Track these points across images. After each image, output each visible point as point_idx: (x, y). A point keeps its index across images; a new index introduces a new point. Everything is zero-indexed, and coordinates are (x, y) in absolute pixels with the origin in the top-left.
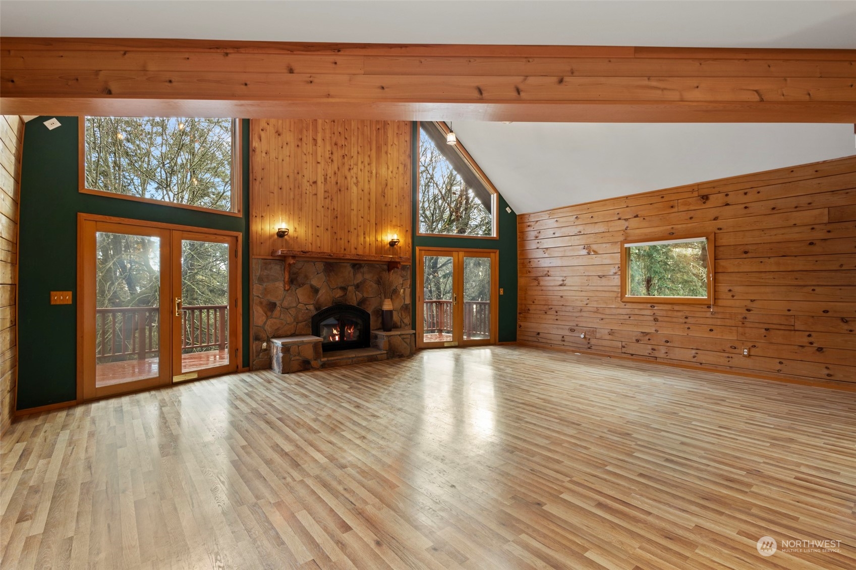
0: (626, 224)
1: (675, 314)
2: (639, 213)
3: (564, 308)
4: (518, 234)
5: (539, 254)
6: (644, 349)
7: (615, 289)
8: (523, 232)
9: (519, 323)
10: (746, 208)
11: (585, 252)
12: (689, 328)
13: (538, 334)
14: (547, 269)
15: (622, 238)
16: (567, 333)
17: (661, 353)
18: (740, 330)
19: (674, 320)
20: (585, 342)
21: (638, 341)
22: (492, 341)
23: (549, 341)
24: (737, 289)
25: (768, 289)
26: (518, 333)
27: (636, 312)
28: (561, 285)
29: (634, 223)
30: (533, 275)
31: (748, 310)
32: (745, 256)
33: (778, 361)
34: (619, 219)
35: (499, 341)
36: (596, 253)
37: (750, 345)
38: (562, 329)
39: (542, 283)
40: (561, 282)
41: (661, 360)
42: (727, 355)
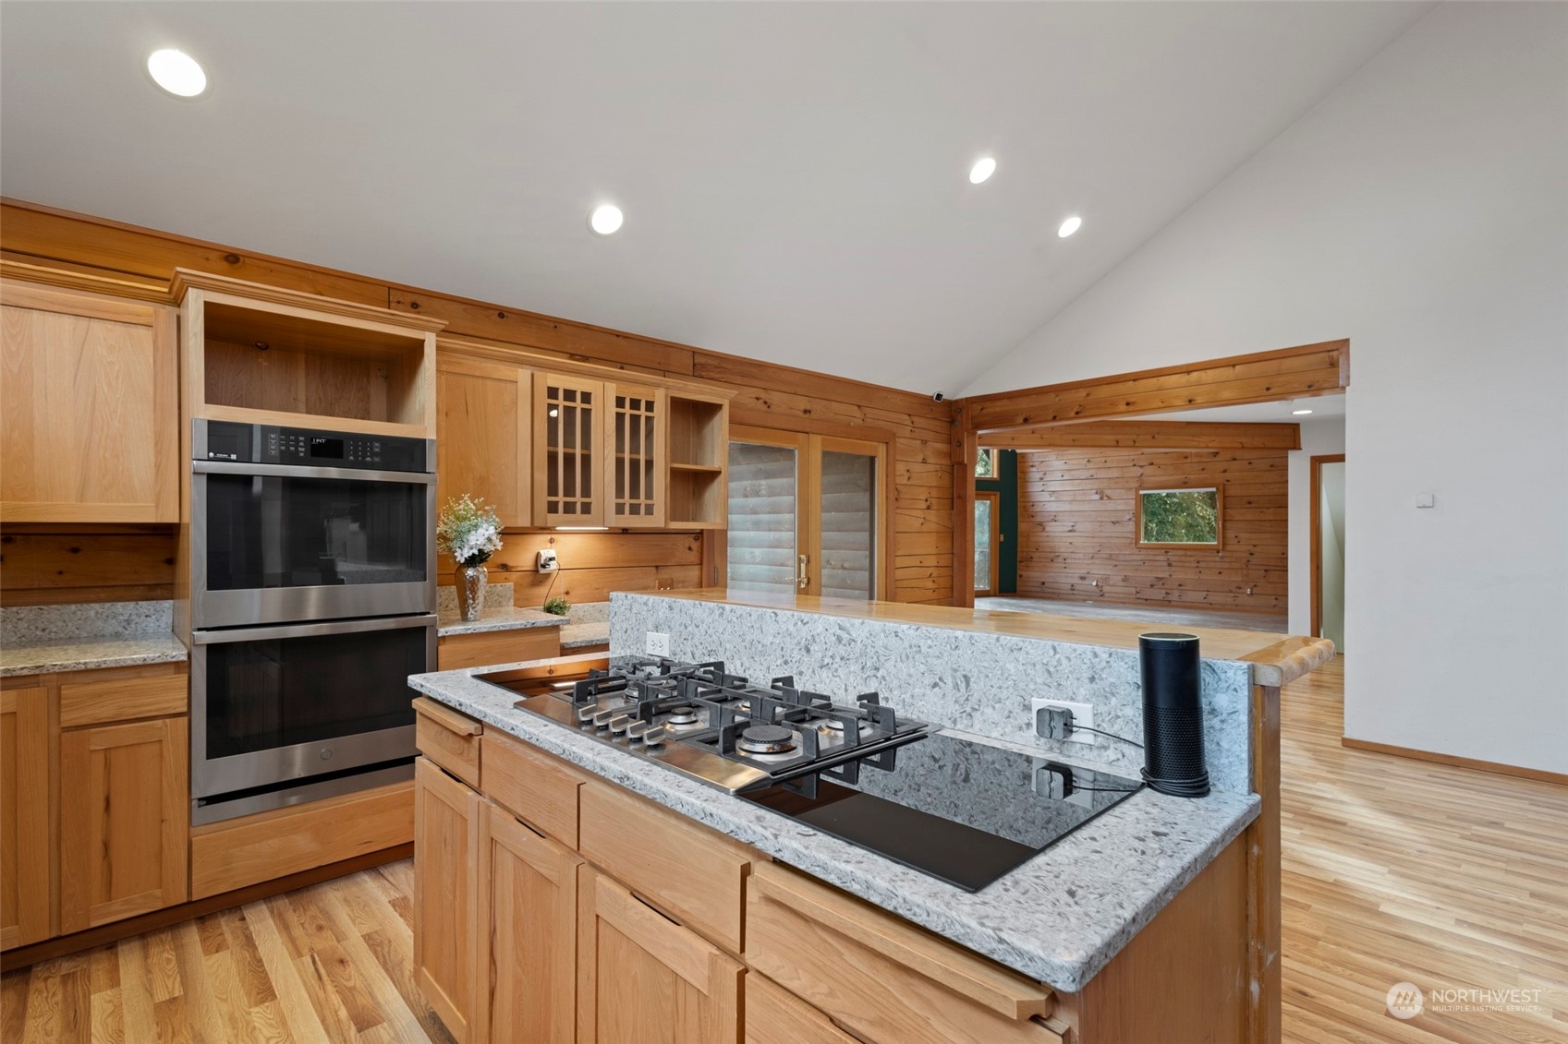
0: (1141, 471)
1: (1188, 559)
2: (1155, 462)
3: (1073, 555)
4: (1019, 474)
5: (1045, 497)
6: (1158, 594)
7: (1130, 535)
8: (1024, 473)
9: (1019, 572)
10: (1250, 463)
11: (1097, 497)
12: (1200, 572)
13: (1043, 583)
14: (1054, 514)
15: (1136, 485)
16: (1076, 581)
17: (1175, 596)
18: (1245, 572)
19: (1187, 564)
20: (1098, 590)
21: (1152, 586)
22: (992, 593)
23: (1056, 591)
24: (1243, 536)
25: (1267, 536)
26: (1018, 583)
27: (1151, 558)
28: (1070, 531)
29: (1149, 470)
30: (1038, 519)
31: (1251, 554)
32: (1248, 506)
33: (1274, 597)
34: (1134, 465)
35: (1000, 592)
36: (1109, 498)
37: (1252, 584)
38: (1071, 577)
39: (1047, 529)
40: (1071, 528)
41: (1175, 603)
42: (1232, 595)
